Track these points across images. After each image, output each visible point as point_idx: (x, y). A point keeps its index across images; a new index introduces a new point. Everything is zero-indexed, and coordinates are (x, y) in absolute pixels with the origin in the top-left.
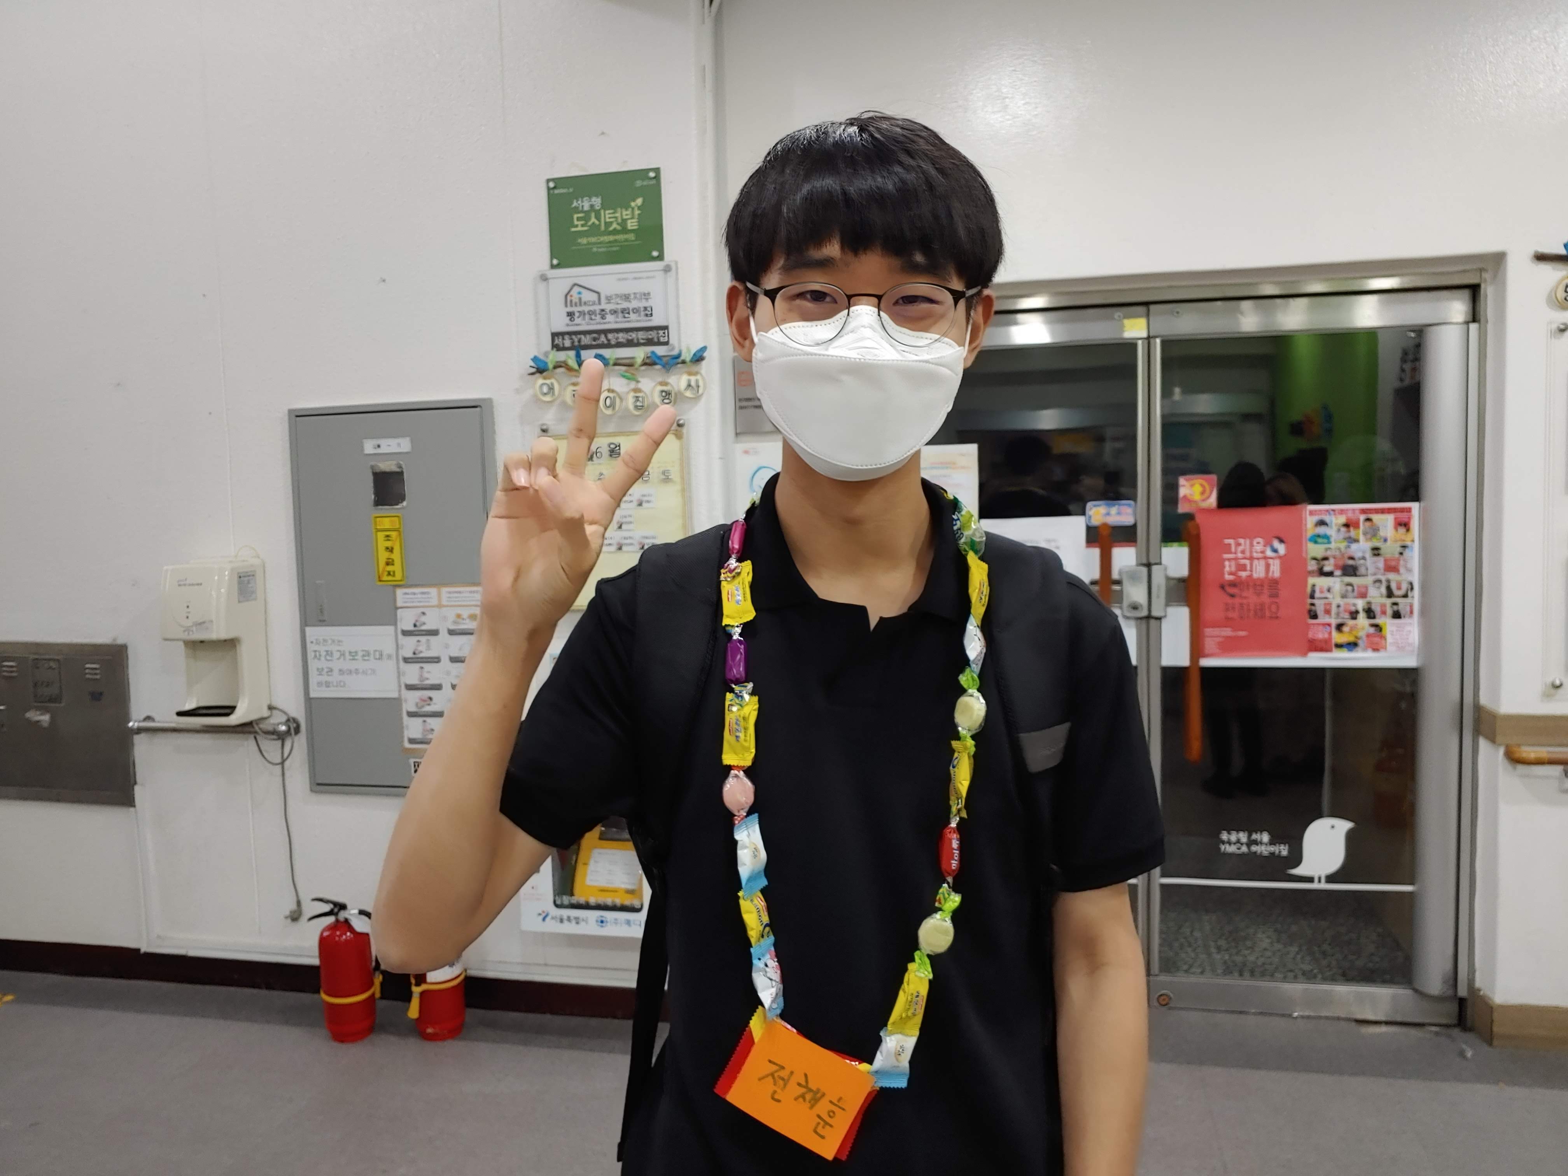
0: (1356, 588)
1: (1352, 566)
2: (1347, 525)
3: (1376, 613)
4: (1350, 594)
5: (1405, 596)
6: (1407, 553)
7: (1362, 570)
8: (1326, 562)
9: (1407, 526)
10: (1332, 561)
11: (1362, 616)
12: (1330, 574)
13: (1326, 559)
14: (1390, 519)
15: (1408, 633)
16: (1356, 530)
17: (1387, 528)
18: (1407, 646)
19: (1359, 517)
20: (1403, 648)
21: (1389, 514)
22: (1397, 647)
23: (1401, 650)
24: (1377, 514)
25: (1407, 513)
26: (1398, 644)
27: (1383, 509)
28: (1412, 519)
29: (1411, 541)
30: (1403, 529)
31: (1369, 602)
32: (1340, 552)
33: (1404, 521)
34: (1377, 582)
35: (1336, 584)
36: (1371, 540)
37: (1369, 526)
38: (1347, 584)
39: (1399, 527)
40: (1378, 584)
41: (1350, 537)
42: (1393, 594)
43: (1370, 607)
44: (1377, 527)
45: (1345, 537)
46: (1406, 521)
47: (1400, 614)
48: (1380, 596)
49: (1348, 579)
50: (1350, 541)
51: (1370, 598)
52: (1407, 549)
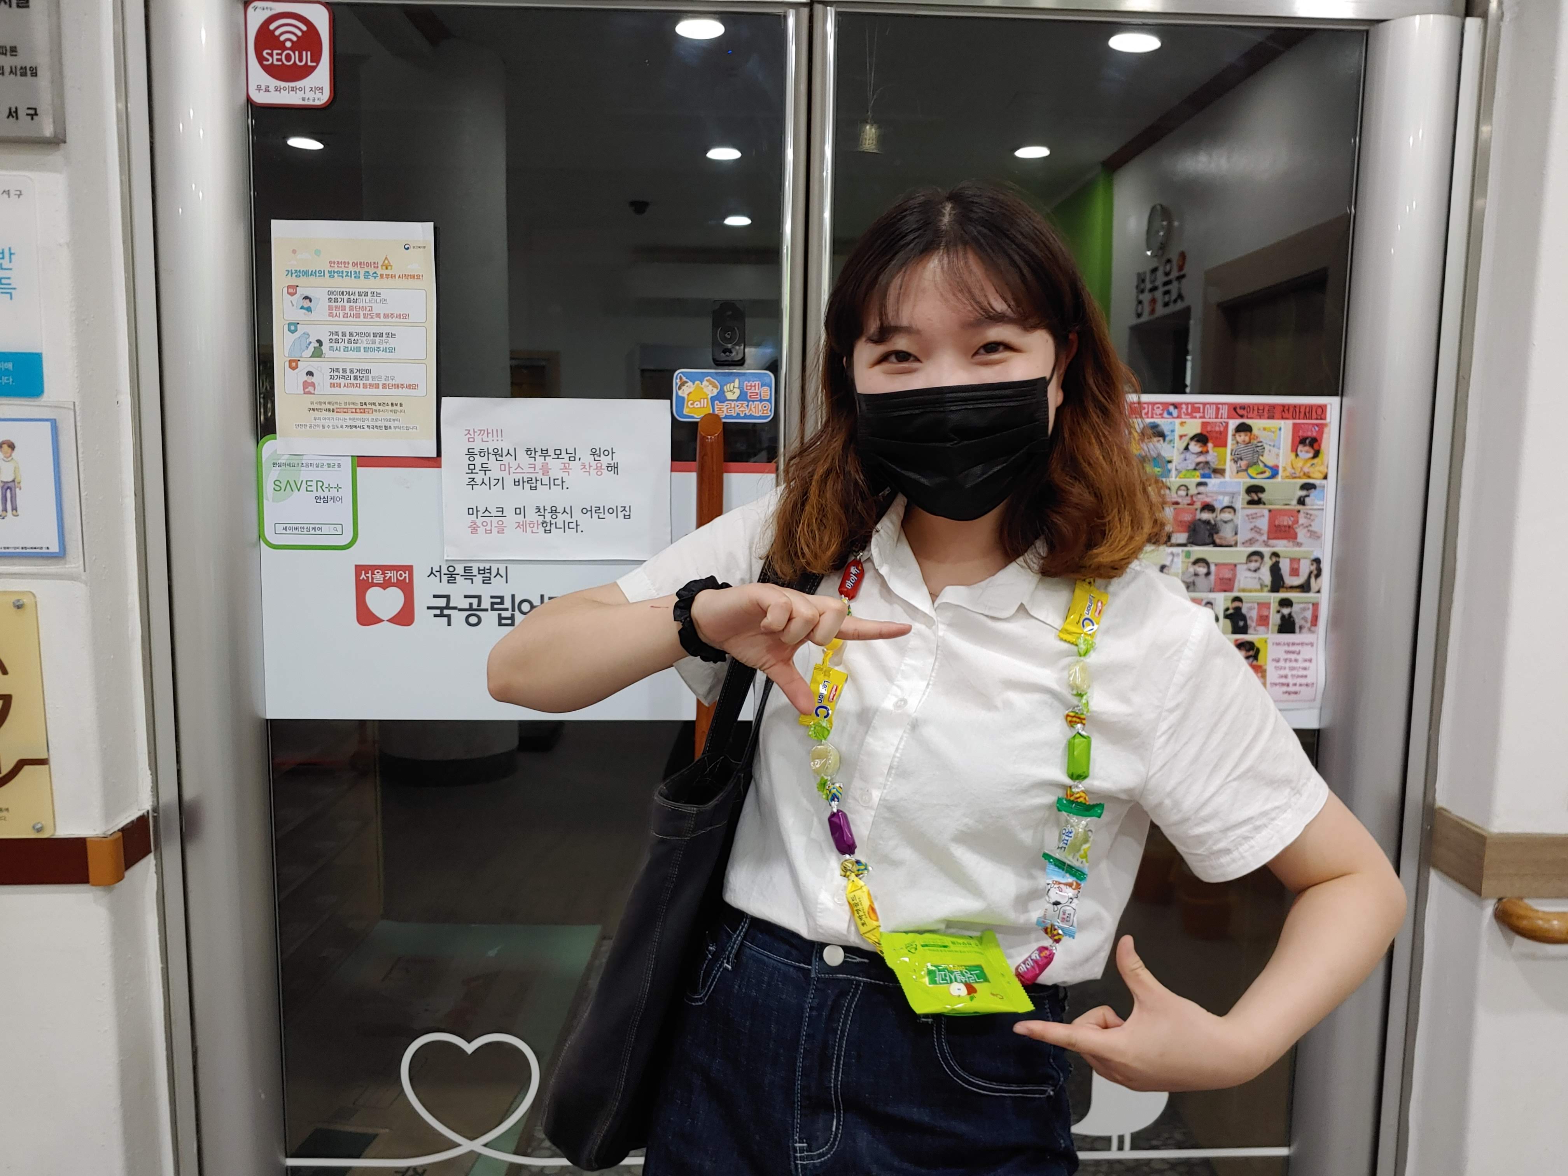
0: (1213, 568)
1: (1207, 522)
2: (1201, 438)
3: (1249, 622)
5: (1305, 587)
6: (1313, 500)
7: (1226, 532)
9: (1316, 446)
14: (1285, 428)
15: (1307, 664)
16: (1221, 450)
17: (1279, 448)
18: (1303, 688)
19: (1227, 424)
20: (1296, 693)
21: (1283, 418)
22: (1286, 692)
23: (1293, 697)
24: (1260, 417)
25: (1317, 419)
26: (1288, 685)
27: (1273, 407)
28: (1326, 430)
29: (1322, 476)
30: (1307, 452)
31: (1237, 599)
32: (1187, 495)
33: (1309, 434)
34: (1254, 558)
35: (1176, 559)
36: (1246, 470)
37: (1244, 441)
38: (1197, 561)
39: (1300, 448)
40: (1256, 561)
41: (1207, 463)
42: (1284, 583)
43: (1238, 610)
44: (1260, 444)
45: (1198, 464)
46: (1314, 434)
47: (1293, 623)
48: (1259, 587)
49: (1199, 551)
50: (1207, 471)
51: (1239, 591)
52: (1313, 493)
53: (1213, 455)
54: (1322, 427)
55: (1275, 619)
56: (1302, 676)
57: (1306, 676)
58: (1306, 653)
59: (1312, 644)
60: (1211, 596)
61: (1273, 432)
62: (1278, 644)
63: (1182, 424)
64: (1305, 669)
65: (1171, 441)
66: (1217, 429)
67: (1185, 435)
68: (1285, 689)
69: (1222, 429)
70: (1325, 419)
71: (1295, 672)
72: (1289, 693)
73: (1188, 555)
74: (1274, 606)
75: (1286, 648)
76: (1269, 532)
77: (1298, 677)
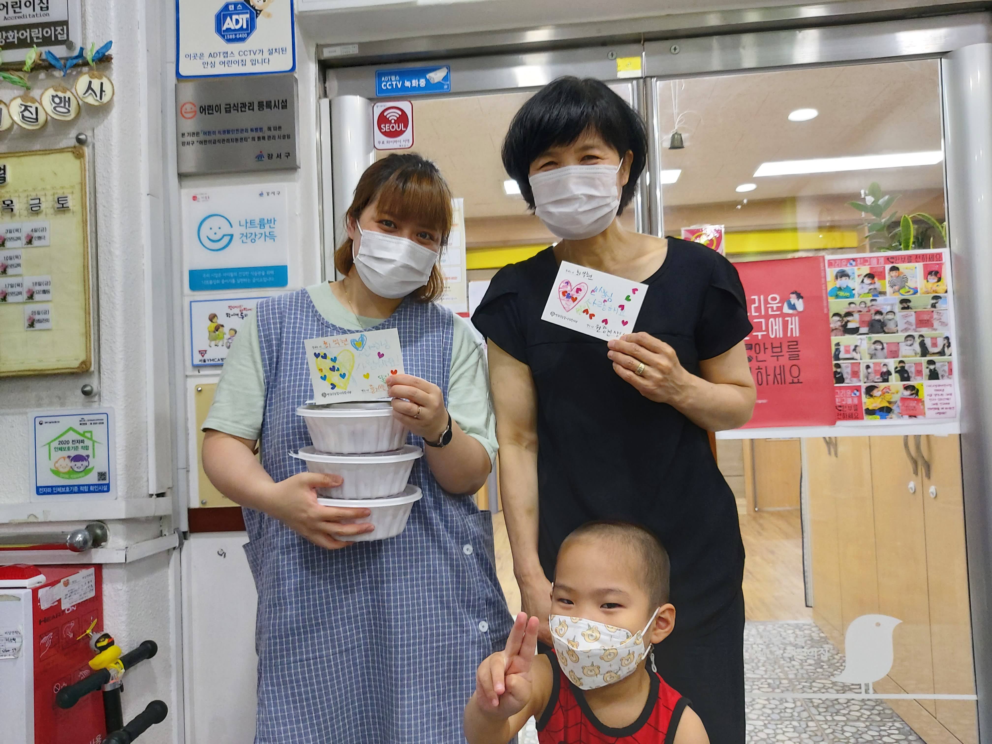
0: (885, 345)
1: (879, 321)
2: (871, 276)
3: (910, 374)
4: (879, 353)
5: (942, 353)
6: (940, 305)
7: (891, 326)
8: (850, 318)
9: (938, 276)
10: (856, 316)
11: (894, 378)
12: (855, 331)
13: (849, 314)
14: (919, 267)
15: (949, 397)
16: (882, 281)
17: (917, 278)
18: (948, 410)
20: (943, 413)
21: (917, 262)
22: (938, 413)
23: (942, 415)
24: (903, 262)
25: (937, 261)
26: (938, 409)
27: (910, 256)
28: (943, 267)
29: (944, 291)
30: (933, 279)
31: (901, 362)
32: (865, 307)
33: (933, 269)
34: (909, 338)
35: (863, 342)
36: (899, 290)
37: (895, 276)
38: (875, 342)
39: (929, 277)
40: (910, 340)
41: (875, 289)
42: (929, 352)
44: (905, 277)
45: (870, 290)
46: (936, 269)
47: (937, 374)
49: (876, 337)
50: (876, 293)
51: (903, 357)
52: (940, 301)
53: (878, 284)
54: (941, 265)
55: (926, 372)
56: (946, 404)
57: (949, 404)
58: (948, 390)
59: (950, 385)
60: (886, 361)
61: (912, 270)
62: (930, 386)
63: (859, 269)
64: (948, 399)
65: (853, 279)
66: (879, 270)
68: (937, 411)
69: (882, 270)
70: (942, 260)
71: (942, 402)
72: (940, 413)
73: (870, 339)
75: (935, 388)
76: (916, 325)
77: (944, 404)
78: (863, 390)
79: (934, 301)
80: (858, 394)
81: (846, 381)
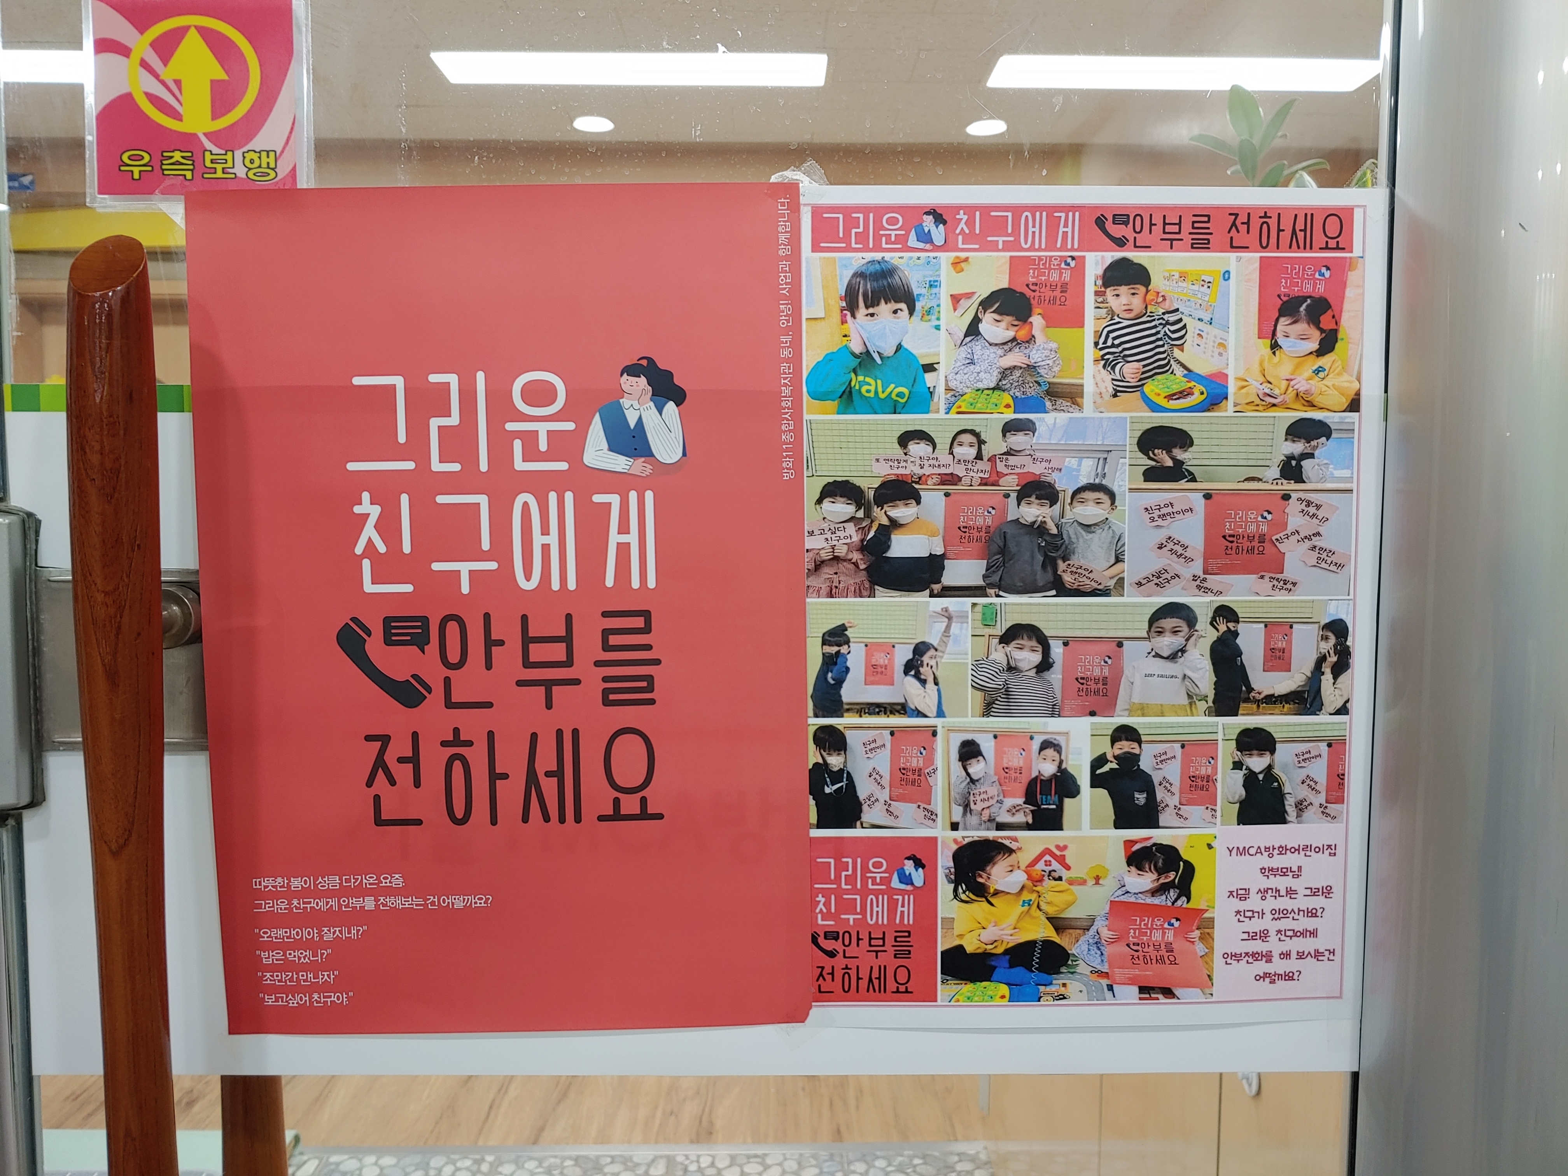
1: (1038, 529)
2: (1012, 303)
4: (1026, 687)
5: (1306, 699)
6: (1322, 467)
7: (1091, 556)
8: (902, 512)
9: (1326, 321)
10: (934, 502)
11: (1090, 807)
13: (899, 490)
15: (1315, 903)
16: (1064, 333)
17: (1226, 329)
18: (1309, 964)
19: (1081, 261)
20: (1289, 977)
21: (1233, 247)
22: (1266, 975)
23: (1282, 986)
24: (1171, 242)
25: (1327, 248)
26: (1268, 957)
27: (1205, 218)
28: (1352, 277)
29: (1345, 403)
30: (1302, 338)
31: (1123, 733)
33: (1307, 289)
34: (1168, 623)
36: (1138, 388)
37: (1128, 310)
39: (1284, 325)
40: (1175, 632)
41: (1031, 368)
42: (1250, 689)
43: (1129, 761)
44: (1172, 318)
45: (1005, 373)
46: (1321, 289)
47: (1279, 795)
48: (1185, 701)
49: (1017, 607)
50: (1032, 391)
51: (1131, 712)
52: (1324, 449)
53: (1047, 346)
54: (1339, 270)
55: (1229, 786)
56: (1303, 934)
57: (1314, 933)
58: (1315, 870)
59: (1332, 850)
61: (1208, 285)
62: (1243, 851)
63: (957, 264)
64: (1312, 913)
65: (929, 312)
66: (1054, 276)
67: (969, 295)
68: (1261, 967)
69: (1067, 276)
70: (1347, 247)
71: (1285, 924)
72: (1274, 977)
73: (989, 617)
74: (1226, 751)
75: (1264, 861)
76: (1208, 556)
77: (1296, 934)
78: (944, 862)
79: (1298, 448)
80: (918, 877)
81: (868, 816)
